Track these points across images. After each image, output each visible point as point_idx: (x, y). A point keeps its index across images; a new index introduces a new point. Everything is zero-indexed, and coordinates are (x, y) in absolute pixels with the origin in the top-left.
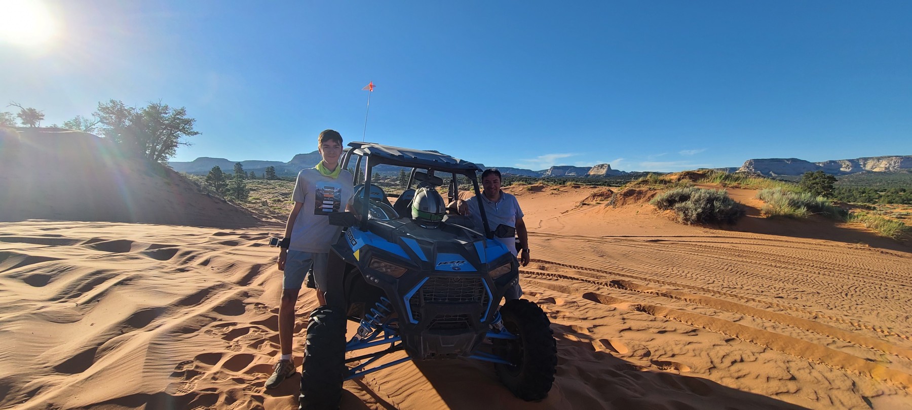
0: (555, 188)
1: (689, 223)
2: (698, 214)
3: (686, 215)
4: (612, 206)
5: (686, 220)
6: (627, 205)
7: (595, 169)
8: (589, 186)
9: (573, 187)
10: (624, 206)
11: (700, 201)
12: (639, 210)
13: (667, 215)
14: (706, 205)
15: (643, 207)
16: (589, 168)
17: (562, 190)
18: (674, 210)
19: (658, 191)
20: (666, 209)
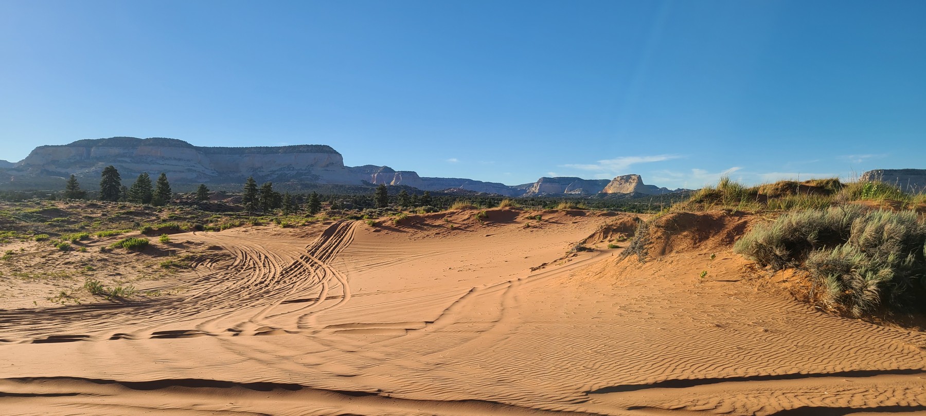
0: (533, 215)
1: (856, 311)
2: (879, 285)
3: (845, 286)
4: (635, 257)
5: (846, 300)
6: (673, 254)
7: (616, 184)
8: (598, 212)
9: (568, 213)
10: (668, 258)
11: (881, 243)
12: (709, 270)
13: (788, 285)
14: (902, 256)
15: (717, 260)
16: (606, 182)
17: (546, 218)
18: (806, 269)
19: (749, 217)
20: (782, 264)
